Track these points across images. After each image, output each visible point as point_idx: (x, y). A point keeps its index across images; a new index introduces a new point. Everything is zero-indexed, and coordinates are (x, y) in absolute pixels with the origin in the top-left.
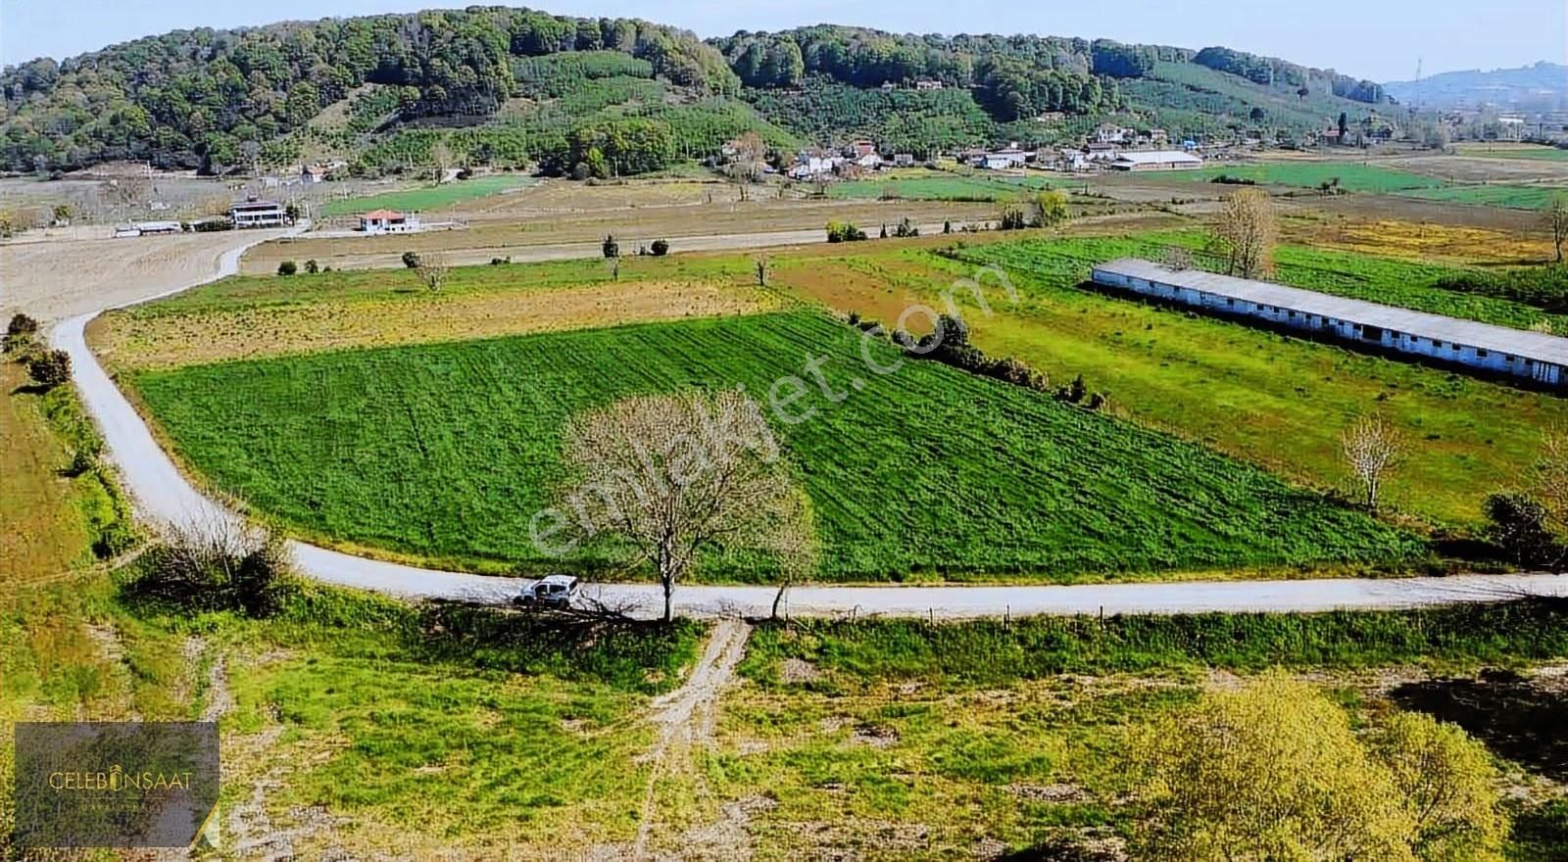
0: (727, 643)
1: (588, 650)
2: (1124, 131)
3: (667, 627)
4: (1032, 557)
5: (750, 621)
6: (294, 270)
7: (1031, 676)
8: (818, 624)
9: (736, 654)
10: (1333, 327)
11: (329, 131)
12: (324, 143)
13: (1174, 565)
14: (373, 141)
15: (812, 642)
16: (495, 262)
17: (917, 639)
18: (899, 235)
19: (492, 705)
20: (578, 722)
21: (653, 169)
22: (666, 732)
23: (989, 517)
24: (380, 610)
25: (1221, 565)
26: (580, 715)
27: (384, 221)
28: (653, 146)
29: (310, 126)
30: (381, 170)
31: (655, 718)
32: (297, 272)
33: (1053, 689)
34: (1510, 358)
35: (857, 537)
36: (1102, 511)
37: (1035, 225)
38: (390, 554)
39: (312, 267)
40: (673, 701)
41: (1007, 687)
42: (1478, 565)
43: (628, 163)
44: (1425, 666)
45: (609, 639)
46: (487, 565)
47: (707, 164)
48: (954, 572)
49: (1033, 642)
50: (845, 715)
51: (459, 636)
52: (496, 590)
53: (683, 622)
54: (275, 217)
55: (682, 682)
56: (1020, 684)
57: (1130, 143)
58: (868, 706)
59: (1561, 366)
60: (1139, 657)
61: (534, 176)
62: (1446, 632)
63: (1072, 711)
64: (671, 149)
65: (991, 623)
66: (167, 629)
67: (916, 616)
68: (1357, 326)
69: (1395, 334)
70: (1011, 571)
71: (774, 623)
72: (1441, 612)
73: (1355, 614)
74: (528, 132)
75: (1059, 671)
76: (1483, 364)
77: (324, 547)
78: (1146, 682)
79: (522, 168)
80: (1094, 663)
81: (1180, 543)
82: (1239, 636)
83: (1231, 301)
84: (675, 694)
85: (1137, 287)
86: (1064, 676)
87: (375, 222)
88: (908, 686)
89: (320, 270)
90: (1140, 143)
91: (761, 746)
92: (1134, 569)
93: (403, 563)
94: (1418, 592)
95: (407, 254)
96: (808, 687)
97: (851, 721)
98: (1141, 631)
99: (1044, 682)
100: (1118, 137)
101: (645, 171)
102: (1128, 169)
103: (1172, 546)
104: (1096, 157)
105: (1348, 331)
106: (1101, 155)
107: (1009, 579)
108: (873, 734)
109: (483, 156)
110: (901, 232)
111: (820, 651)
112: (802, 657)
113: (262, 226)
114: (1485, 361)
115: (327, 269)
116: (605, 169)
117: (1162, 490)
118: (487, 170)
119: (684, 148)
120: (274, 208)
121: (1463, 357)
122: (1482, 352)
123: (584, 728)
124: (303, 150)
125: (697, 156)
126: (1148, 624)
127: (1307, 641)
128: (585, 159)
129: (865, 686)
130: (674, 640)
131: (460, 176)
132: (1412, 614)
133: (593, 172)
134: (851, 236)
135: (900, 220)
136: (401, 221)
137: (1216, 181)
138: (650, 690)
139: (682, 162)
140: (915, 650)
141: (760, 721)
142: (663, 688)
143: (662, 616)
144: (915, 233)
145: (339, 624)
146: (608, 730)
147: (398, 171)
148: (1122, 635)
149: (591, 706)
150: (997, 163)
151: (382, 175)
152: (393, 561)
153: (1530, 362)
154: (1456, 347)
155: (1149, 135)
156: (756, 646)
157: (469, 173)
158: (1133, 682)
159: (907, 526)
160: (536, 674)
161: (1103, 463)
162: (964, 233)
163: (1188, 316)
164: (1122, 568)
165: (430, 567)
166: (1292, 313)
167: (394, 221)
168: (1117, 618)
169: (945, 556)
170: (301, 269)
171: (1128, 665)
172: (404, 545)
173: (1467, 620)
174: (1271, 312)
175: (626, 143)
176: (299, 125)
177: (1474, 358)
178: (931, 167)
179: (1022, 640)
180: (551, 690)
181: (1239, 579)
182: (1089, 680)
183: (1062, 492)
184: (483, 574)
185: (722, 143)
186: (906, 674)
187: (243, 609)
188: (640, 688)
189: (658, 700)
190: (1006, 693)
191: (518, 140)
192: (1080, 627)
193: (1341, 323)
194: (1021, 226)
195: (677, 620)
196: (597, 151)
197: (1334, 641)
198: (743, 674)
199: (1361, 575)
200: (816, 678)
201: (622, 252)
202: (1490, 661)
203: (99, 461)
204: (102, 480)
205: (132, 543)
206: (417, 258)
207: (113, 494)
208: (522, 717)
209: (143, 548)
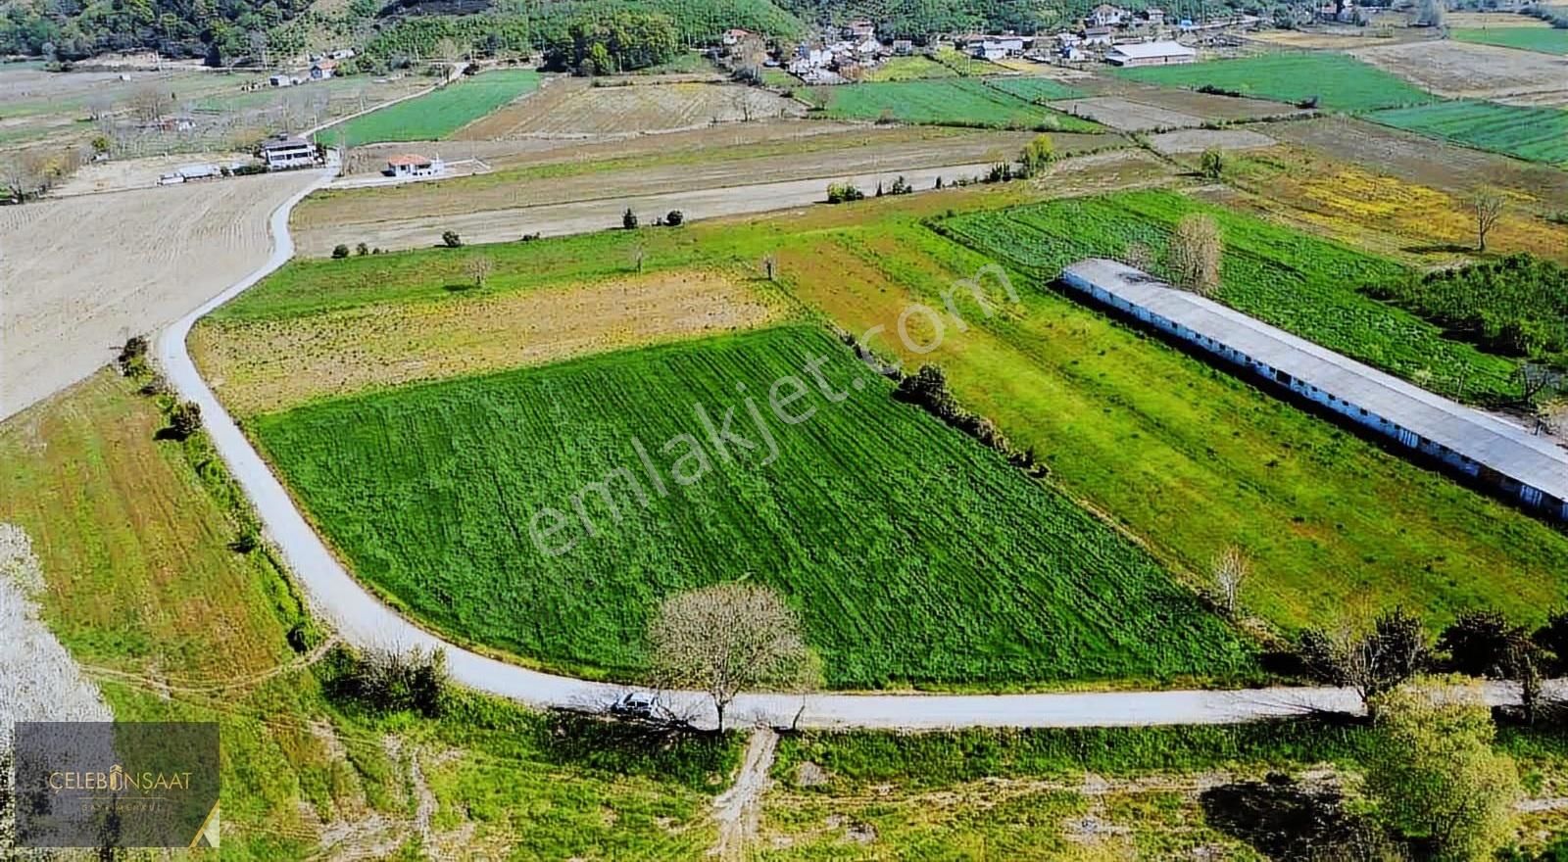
0: (761, 750)
1: (666, 753)
2: (1121, 13)
3: (717, 737)
4: (975, 666)
5: (777, 730)
6: (347, 252)
7: (966, 780)
8: (824, 734)
9: (769, 756)
10: (1254, 366)
11: (331, 17)
12: (327, 29)
13: (1074, 677)
14: (377, 27)
15: (820, 748)
16: (526, 238)
17: (892, 747)
18: (894, 193)
19: (608, 805)
20: (667, 820)
21: (656, 63)
22: (725, 828)
23: (948, 618)
24: (518, 715)
25: (1109, 676)
26: (668, 814)
27: (412, 166)
28: (656, 41)
29: (313, 11)
30: (388, 64)
31: (714, 816)
32: (349, 255)
33: (980, 791)
34: (1384, 421)
35: (853, 644)
36: (1032, 612)
37: (1021, 176)
38: (514, 657)
39: (363, 250)
40: (728, 800)
41: (950, 790)
42: (1287, 680)
43: (632, 59)
44: (1231, 770)
45: (680, 744)
46: (588, 671)
47: (709, 56)
48: (922, 683)
49: (970, 748)
50: (841, 814)
51: (576, 738)
52: (595, 696)
53: (731, 732)
54: (305, 155)
55: (733, 784)
56: (959, 786)
57: (1127, 25)
58: (858, 805)
59: (1419, 436)
60: (1040, 762)
61: (540, 70)
62: (1251, 743)
63: (991, 812)
64: (673, 43)
65: (941, 734)
66: (368, 727)
67: (891, 726)
68: (1272, 370)
69: (1301, 383)
70: (959, 681)
71: (791, 734)
72: (1251, 725)
73: (1190, 728)
74: (530, 19)
75: (986, 775)
77: (464, 648)
78: (1044, 785)
79: (526, 60)
80: (1009, 767)
81: (1083, 652)
82: (1110, 744)
83: (1175, 325)
84: (728, 794)
85: (1100, 296)
86: (989, 779)
87: (403, 168)
88: (884, 788)
89: (370, 252)
90: (1137, 26)
91: (788, 841)
92: (1047, 680)
93: (525, 666)
94: (1238, 707)
95: (448, 234)
96: (817, 789)
97: (845, 819)
98: (1044, 740)
99: (975, 784)
100: (1115, 20)
101: (648, 66)
102: (1121, 64)
103: (1077, 655)
104: (1092, 44)
105: (1265, 371)
106: (1097, 41)
107: (957, 688)
108: (861, 831)
109: (487, 49)
110: (895, 191)
111: (825, 756)
112: (813, 760)
113: (296, 168)
114: (1365, 420)
115: (376, 251)
116: (610, 65)
117: (1080, 586)
118: (493, 61)
119: (686, 38)
120: (305, 146)
121: (1349, 412)
122: (1364, 412)
123: (672, 825)
124: (309, 39)
125: (699, 46)
126: (1047, 735)
127: (1155, 747)
128: (589, 55)
129: (855, 789)
130: (725, 748)
131: (466, 72)
132: (1229, 727)
133: (598, 71)
134: (850, 196)
135: (896, 177)
136: (428, 166)
137: (1204, 90)
138: (713, 791)
139: (685, 53)
140: (890, 755)
141: (786, 820)
142: (721, 788)
143: (716, 727)
144: (909, 190)
145: (490, 726)
146: (688, 826)
147: (405, 66)
148: (1031, 743)
149: (673, 806)
150: (994, 52)
151: (390, 70)
152: (518, 664)
153: (1398, 427)
154: (1346, 403)
155: (1146, 16)
156: (782, 751)
157: (474, 67)
158: (1036, 785)
159: (887, 629)
160: (634, 775)
161: (1039, 550)
162: (954, 188)
163: (1137, 335)
164: (1038, 679)
165: (544, 671)
166: (1222, 347)
167: (421, 167)
168: (1028, 731)
169: (914, 664)
170: (353, 252)
171: (1031, 769)
172: (523, 650)
173: (1262, 734)
174: (1207, 342)
175: (629, 38)
176: (301, 11)
177: (1356, 415)
178: (929, 57)
179: (963, 747)
180: (646, 791)
181: (1118, 690)
182: (1005, 782)
183: (1005, 588)
184: (585, 679)
185: (724, 31)
186: (883, 779)
187: (420, 711)
188: (705, 789)
189: (719, 800)
190: (948, 794)
191: (521, 28)
192: (1003, 737)
193: (1260, 364)
194: (1007, 178)
195: (727, 730)
196: (600, 47)
197: (1174, 749)
198: (773, 777)
199: (1204, 687)
200: (823, 782)
201: (641, 223)
202: (1276, 766)
203: (263, 538)
204: (271, 560)
205: (319, 639)
206: (456, 237)
207: (285, 578)
208: (630, 817)
209: (329, 645)
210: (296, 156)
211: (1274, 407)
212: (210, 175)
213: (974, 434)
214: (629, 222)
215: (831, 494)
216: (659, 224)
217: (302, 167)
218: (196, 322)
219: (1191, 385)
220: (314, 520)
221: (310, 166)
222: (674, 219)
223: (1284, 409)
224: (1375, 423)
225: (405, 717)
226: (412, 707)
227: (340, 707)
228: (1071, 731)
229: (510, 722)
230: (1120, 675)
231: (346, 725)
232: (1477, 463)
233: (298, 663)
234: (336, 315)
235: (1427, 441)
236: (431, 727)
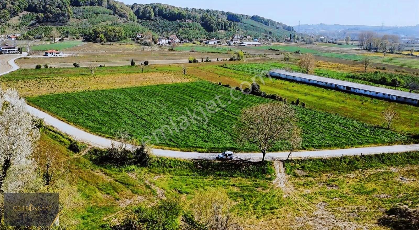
0: (279, 167)
1: (244, 170)
2: (241, 36)
3: (261, 163)
9: (283, 169)
10: (338, 87)
11: (14, 25)
12: (12, 28)
14: (29, 29)
15: (299, 165)
16: (101, 66)
19: (234, 186)
20: (260, 189)
21: (118, 41)
22: (284, 189)
24: (181, 163)
25: (372, 143)
26: (259, 187)
27: (54, 53)
28: (118, 34)
29: (7, 23)
30: (34, 38)
31: (276, 186)
32: (41, 68)
34: (384, 94)
39: (46, 66)
40: (277, 182)
41: (350, 173)
43: (111, 39)
47: (133, 40)
51: (208, 169)
53: (267, 162)
54: (14, 51)
56: (352, 172)
57: (242, 39)
58: (324, 180)
59: (397, 96)
61: (83, 41)
64: (123, 35)
66: (119, 171)
68: (344, 87)
69: (354, 89)
71: (288, 161)
74: (79, 28)
75: (358, 169)
76: (377, 96)
79: (78, 39)
83: (309, 80)
84: (276, 180)
85: (282, 76)
86: (360, 170)
87: (50, 53)
88: (329, 175)
89: (49, 67)
90: (245, 39)
91: (310, 191)
95: (75, 64)
96: (306, 176)
97: (323, 183)
100: (239, 37)
101: (116, 41)
102: (245, 45)
104: (235, 42)
105: (342, 88)
106: (236, 42)
108: (331, 186)
109: (66, 34)
110: (206, 61)
111: (302, 167)
113: (12, 54)
114: (378, 95)
115: (51, 67)
116: (105, 40)
118: (68, 39)
119: (126, 35)
120: (14, 48)
121: (372, 94)
122: (377, 93)
123: (263, 190)
124: (6, 30)
125: (130, 37)
128: (99, 37)
129: (319, 175)
131: (60, 40)
133: (101, 41)
134: (195, 62)
135: (206, 57)
137: (270, 50)
139: (126, 39)
144: (210, 61)
145: (171, 167)
146: (269, 190)
147: (40, 38)
149: (259, 184)
150: (211, 42)
151: (35, 39)
152: (171, 150)
153: (389, 95)
154: (370, 92)
155: (247, 37)
156: (286, 167)
157: (63, 40)
158: (376, 171)
162: (221, 61)
163: (299, 84)
164: (353, 144)
166: (326, 83)
167: (57, 53)
170: (43, 67)
172: (169, 145)
174: (321, 83)
175: (111, 33)
176: (4, 23)
177: (375, 94)
178: (194, 43)
181: (379, 146)
183: (319, 127)
184: (199, 152)
185: (137, 34)
186: (326, 172)
187: (139, 165)
188: (266, 179)
189: (274, 182)
190: (351, 175)
191: (76, 30)
192: (356, 158)
193: (340, 86)
194: (235, 60)
195: (265, 161)
196: (102, 35)
198: (288, 174)
199: (403, 144)
200: (306, 174)
201: (136, 64)
203: (44, 124)
204: (50, 130)
205: (84, 148)
207: (59, 134)
209: (88, 150)
210: (11, 51)
213: (275, 99)
214: (133, 63)
216: (141, 65)
217: (14, 53)
221: (17, 53)
222: (146, 63)
225: (133, 167)
226: (135, 163)
227: (102, 166)
229: (178, 165)
231: (108, 171)
233: (76, 155)
234: (43, 79)
236: (145, 170)
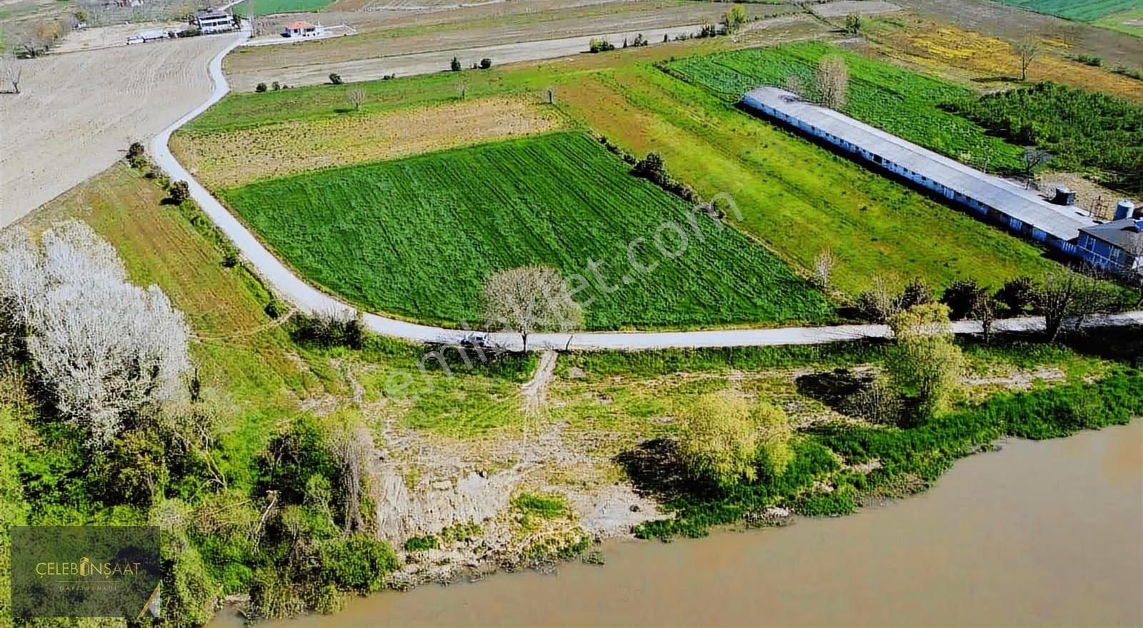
0: (548, 360)
1: (494, 364)
3: (524, 355)
4: (672, 317)
5: (557, 351)
6: (266, 88)
7: (664, 374)
8: (584, 352)
9: (552, 365)
10: (860, 152)
13: (730, 322)
15: (581, 359)
16: (386, 78)
17: (623, 358)
18: (635, 46)
19: (462, 389)
20: (495, 395)
22: (528, 398)
23: (658, 294)
24: (407, 346)
25: (749, 321)
26: (496, 392)
27: (302, 30)
31: (523, 393)
32: (268, 90)
33: (672, 379)
35: (601, 307)
36: (708, 290)
37: (723, 33)
38: (402, 317)
39: (276, 87)
40: (530, 386)
41: (654, 378)
42: (852, 321)
44: (814, 367)
45: (502, 359)
46: (446, 323)
48: (641, 326)
49: (667, 359)
50: (593, 391)
52: (452, 337)
53: (531, 352)
54: (225, 22)
55: (533, 378)
56: (660, 377)
58: (603, 387)
60: (707, 365)
62: (827, 353)
63: (678, 389)
65: (651, 351)
66: (320, 355)
67: (623, 348)
70: (663, 325)
71: (566, 352)
72: (827, 344)
73: (793, 346)
75: (675, 371)
77: (372, 313)
78: (708, 376)
80: (689, 368)
81: (736, 309)
82: (747, 355)
83: (813, 128)
84: (530, 383)
85: (768, 111)
86: (677, 374)
87: (296, 31)
88: (618, 379)
89: (281, 88)
91: (564, 404)
92: (713, 323)
93: (409, 322)
94: (822, 335)
95: (332, 75)
96: (580, 379)
97: (596, 393)
98: (709, 353)
99: (670, 376)
103: (732, 311)
107: (660, 328)
108: (604, 399)
110: (636, 44)
111: (585, 364)
112: (578, 366)
113: (220, 32)
115: (285, 87)
117: (737, 276)
120: (225, 17)
123: (499, 397)
126: (712, 351)
127: (773, 357)
129: (601, 379)
130: (528, 361)
132: (815, 345)
134: (605, 48)
135: (636, 34)
136: (313, 30)
138: (521, 381)
140: (622, 363)
141: (563, 394)
142: (526, 380)
143: (523, 349)
144: (646, 43)
145: (391, 352)
146: (507, 398)
148: (702, 355)
149: (499, 389)
153: (943, 187)
154: (913, 173)
156: (560, 362)
158: (704, 376)
159: (622, 300)
160: (476, 375)
161: (715, 258)
162: (676, 42)
163: (790, 136)
164: (708, 323)
165: (420, 324)
166: (842, 141)
167: (308, 30)
168: (700, 349)
169: (636, 317)
170: (270, 88)
171: (702, 368)
172: (406, 313)
173: (836, 348)
174: (832, 138)
177: (919, 180)
179: (663, 358)
180: (483, 382)
181: (754, 328)
182: (687, 374)
183: (693, 278)
186: (617, 374)
187: (349, 346)
188: (517, 381)
189: (524, 386)
190: (654, 381)
192: (686, 352)
193: (864, 151)
194: (713, 35)
195: (528, 351)
197: (783, 357)
198: (555, 374)
199: (804, 326)
200: (583, 376)
201: (462, 67)
202: (840, 365)
203: (240, 258)
204: (248, 270)
205: (285, 311)
206: (339, 77)
207: (258, 280)
208: (474, 393)
209: (291, 314)
210: (219, 23)
211: (870, 177)
212: (162, 37)
213: (680, 194)
214: (455, 66)
215: (590, 229)
216: (475, 67)
217: (224, 31)
218: (173, 133)
219: (820, 165)
220: (270, 248)
221: (229, 30)
222: (486, 64)
223: (876, 178)
224: (930, 185)
225: (341, 349)
226: (345, 344)
227: (302, 345)
228: (725, 349)
229: (403, 350)
230: (756, 321)
231: (307, 354)
232: (986, 206)
233: (273, 323)
235: (959, 195)
236: (357, 354)
